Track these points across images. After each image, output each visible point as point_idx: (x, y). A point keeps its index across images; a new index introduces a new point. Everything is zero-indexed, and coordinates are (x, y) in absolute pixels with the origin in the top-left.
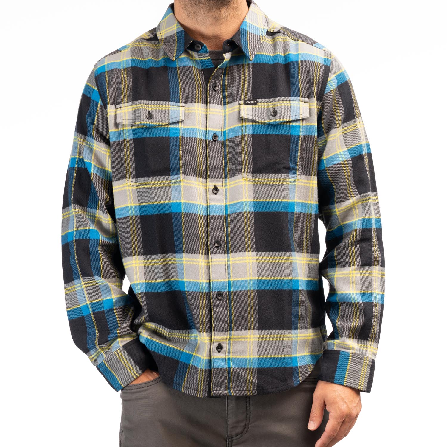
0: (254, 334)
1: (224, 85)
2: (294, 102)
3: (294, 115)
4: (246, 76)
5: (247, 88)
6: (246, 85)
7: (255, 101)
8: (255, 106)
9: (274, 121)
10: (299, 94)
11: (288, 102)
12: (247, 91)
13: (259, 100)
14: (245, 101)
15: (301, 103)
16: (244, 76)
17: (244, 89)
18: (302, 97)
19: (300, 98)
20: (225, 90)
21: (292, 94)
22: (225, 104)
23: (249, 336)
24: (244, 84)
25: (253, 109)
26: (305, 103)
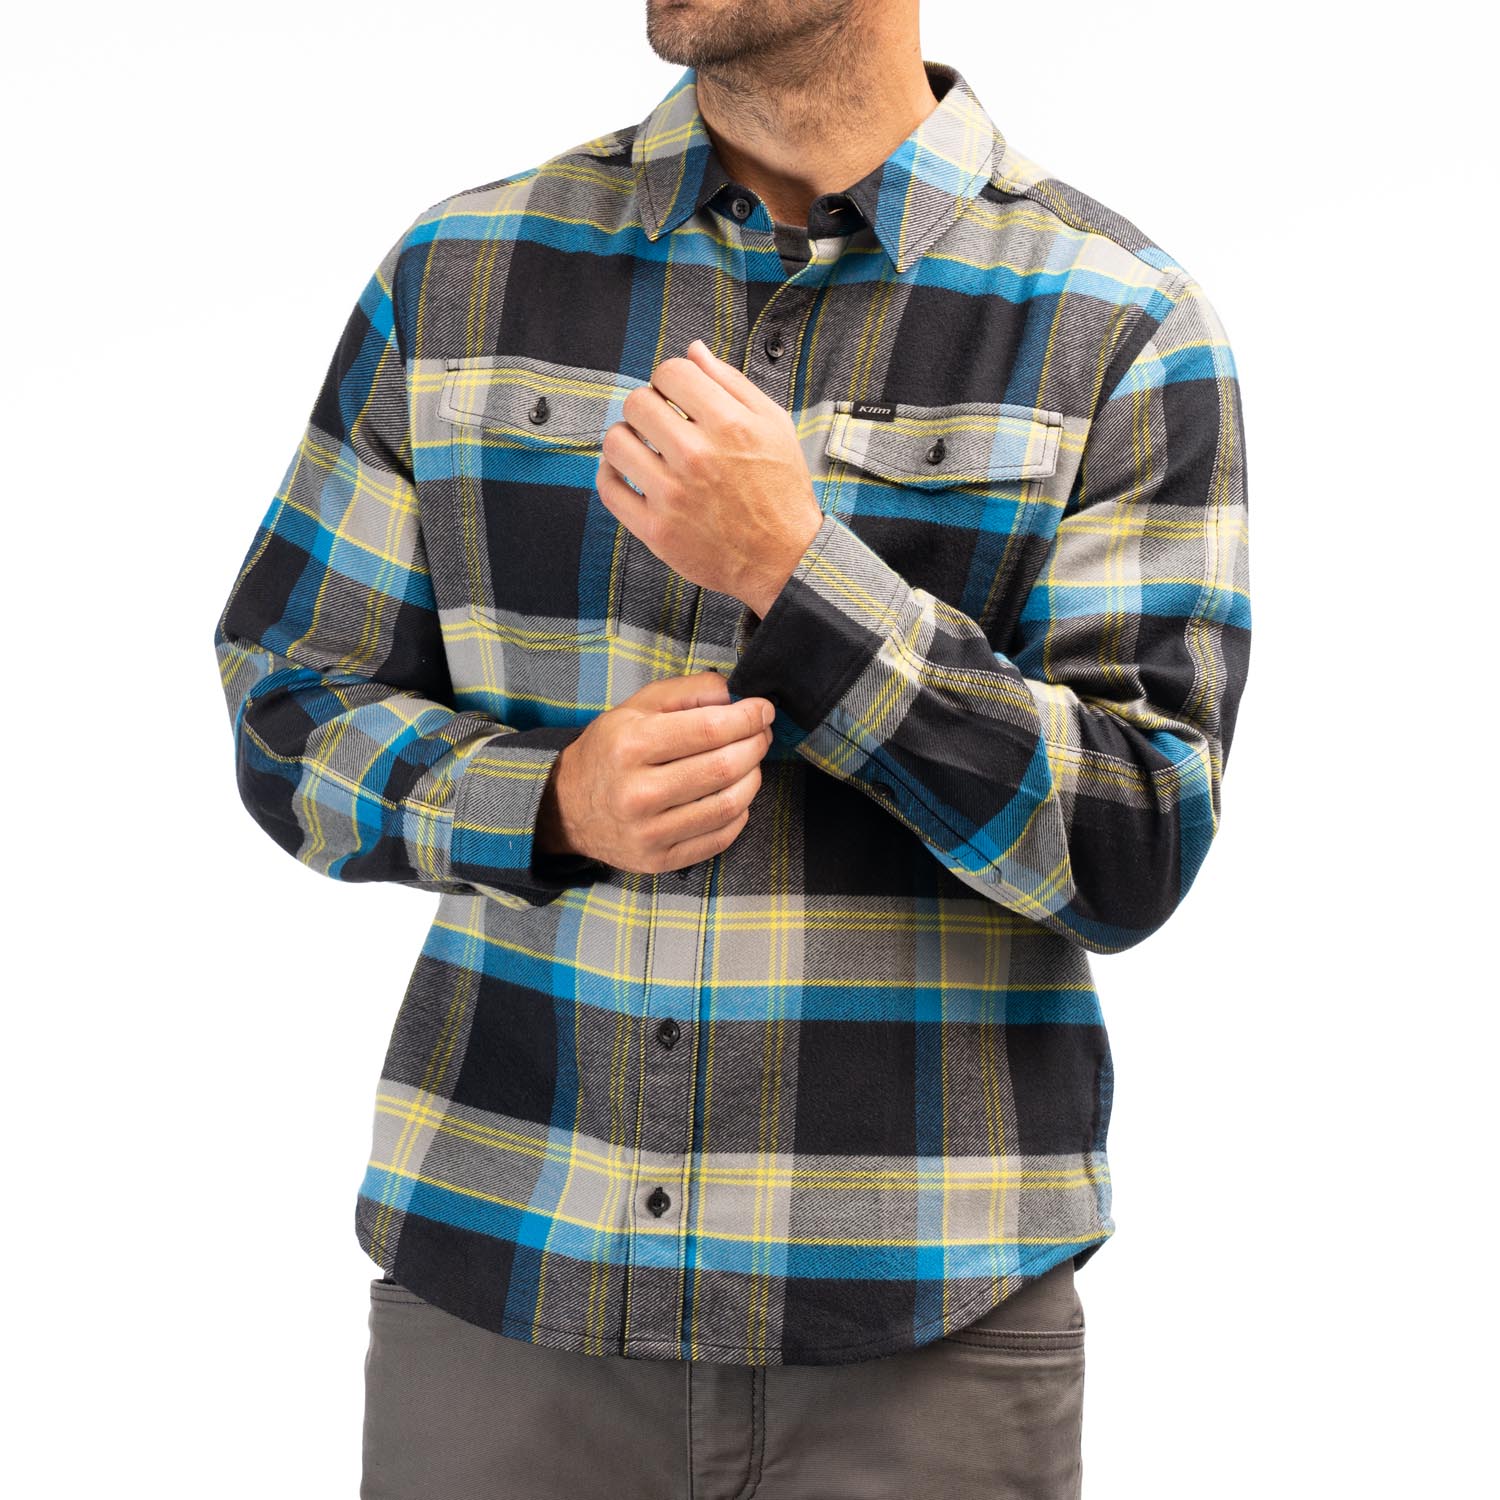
0: (779, 1166)
1: (806, 342)
2: (1011, 421)
3: (1001, 463)
4: (880, 321)
5: (875, 361)
6: (873, 351)
7: (889, 411)
8: (884, 427)
9: (929, 479)
10: (1035, 398)
11: (991, 419)
12: (872, 371)
13: (901, 408)
14: (857, 405)
15: (1035, 426)
16: (875, 321)
17: (863, 363)
18: (1043, 407)
19: (1034, 409)
20: (807, 359)
21: (1010, 392)
22: (796, 408)
23: (760, 1172)
24: (869, 348)
25: (874, 433)
26: (1051, 428)
